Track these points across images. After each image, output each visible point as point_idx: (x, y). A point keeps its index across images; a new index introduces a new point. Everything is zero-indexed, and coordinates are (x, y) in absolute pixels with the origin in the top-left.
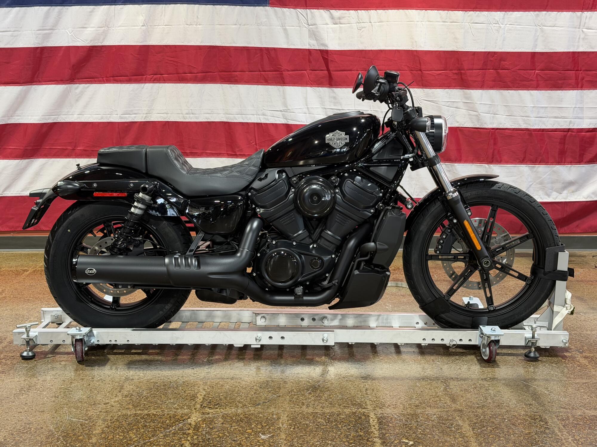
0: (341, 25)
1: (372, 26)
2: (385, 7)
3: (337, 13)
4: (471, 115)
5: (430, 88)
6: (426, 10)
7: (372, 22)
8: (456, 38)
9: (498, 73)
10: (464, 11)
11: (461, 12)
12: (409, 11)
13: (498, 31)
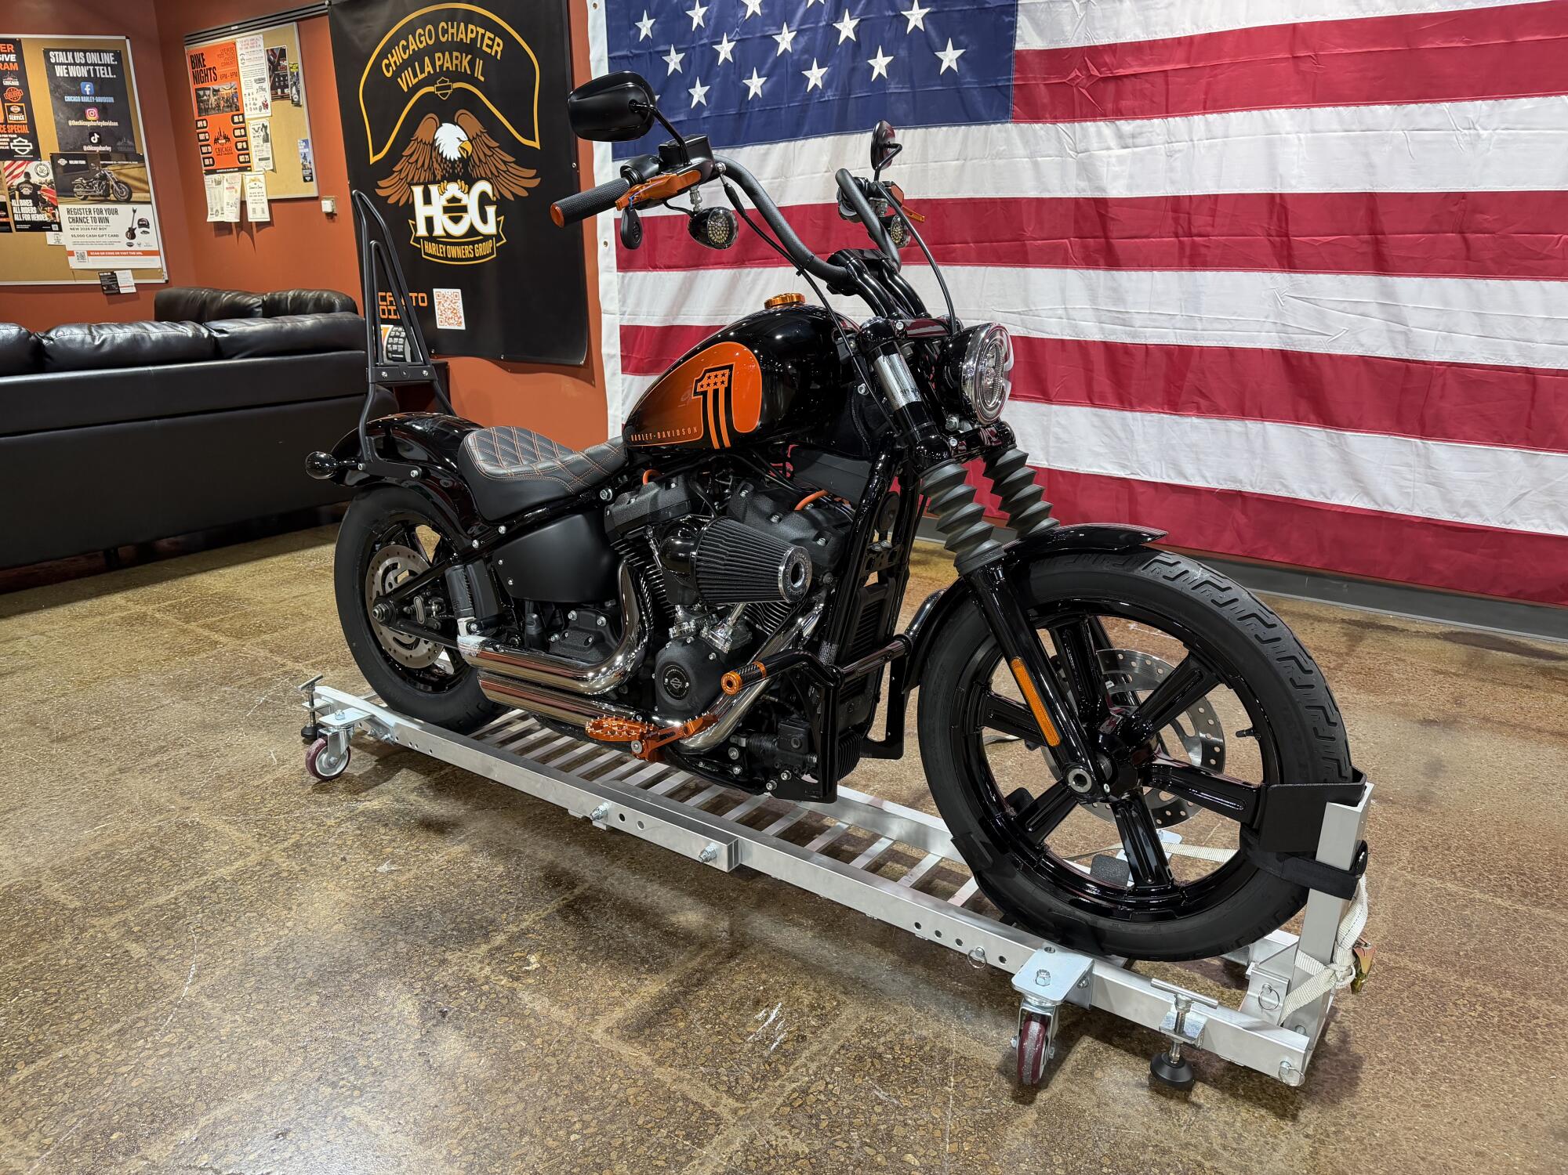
0: (1136, 150)
1: (1193, 145)
2: (1222, 107)
3: (1127, 126)
4: (1392, 331)
5: (1304, 273)
6: (1309, 107)
7: (1195, 139)
8: (1371, 166)
9: (1465, 240)
10: (1394, 103)
11: (1387, 107)
12: (1272, 111)
13: (1472, 145)
